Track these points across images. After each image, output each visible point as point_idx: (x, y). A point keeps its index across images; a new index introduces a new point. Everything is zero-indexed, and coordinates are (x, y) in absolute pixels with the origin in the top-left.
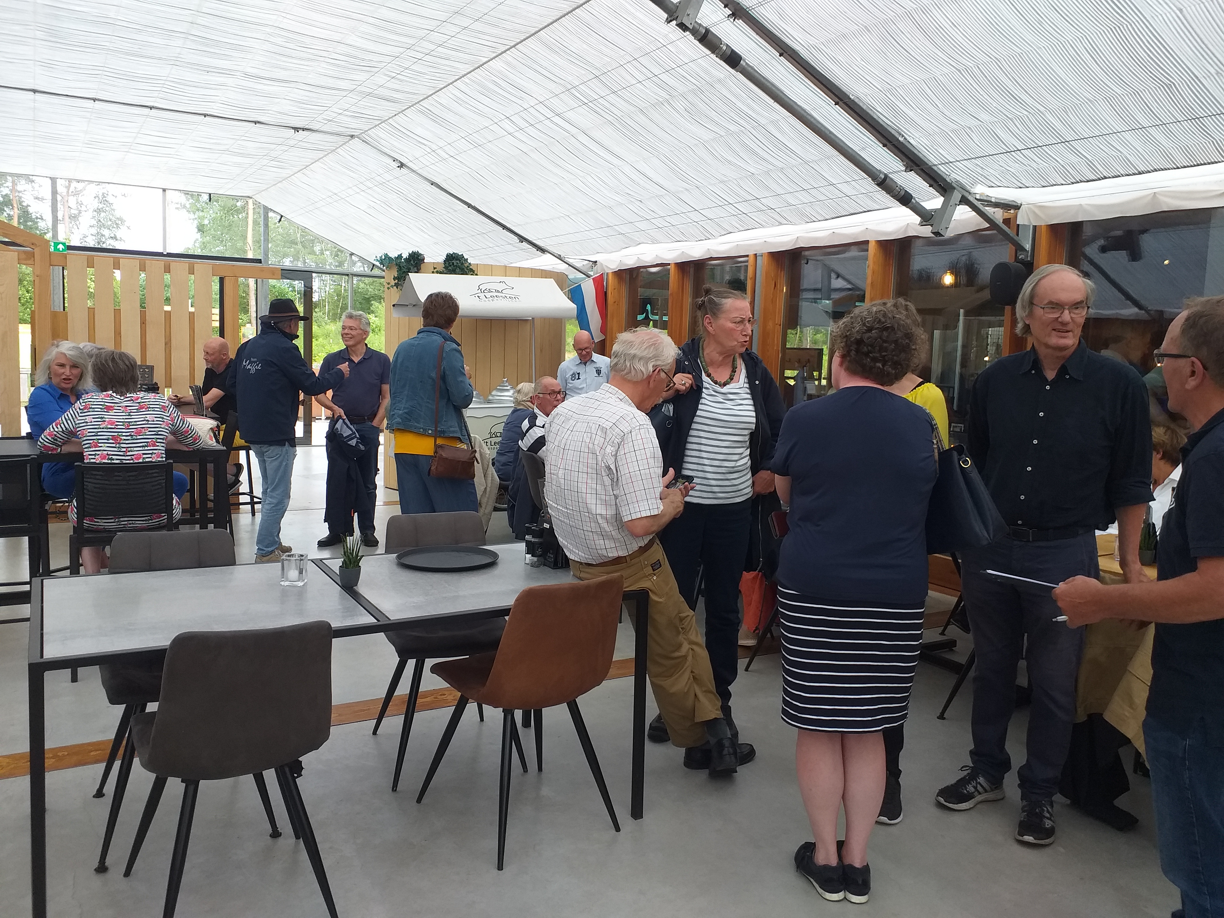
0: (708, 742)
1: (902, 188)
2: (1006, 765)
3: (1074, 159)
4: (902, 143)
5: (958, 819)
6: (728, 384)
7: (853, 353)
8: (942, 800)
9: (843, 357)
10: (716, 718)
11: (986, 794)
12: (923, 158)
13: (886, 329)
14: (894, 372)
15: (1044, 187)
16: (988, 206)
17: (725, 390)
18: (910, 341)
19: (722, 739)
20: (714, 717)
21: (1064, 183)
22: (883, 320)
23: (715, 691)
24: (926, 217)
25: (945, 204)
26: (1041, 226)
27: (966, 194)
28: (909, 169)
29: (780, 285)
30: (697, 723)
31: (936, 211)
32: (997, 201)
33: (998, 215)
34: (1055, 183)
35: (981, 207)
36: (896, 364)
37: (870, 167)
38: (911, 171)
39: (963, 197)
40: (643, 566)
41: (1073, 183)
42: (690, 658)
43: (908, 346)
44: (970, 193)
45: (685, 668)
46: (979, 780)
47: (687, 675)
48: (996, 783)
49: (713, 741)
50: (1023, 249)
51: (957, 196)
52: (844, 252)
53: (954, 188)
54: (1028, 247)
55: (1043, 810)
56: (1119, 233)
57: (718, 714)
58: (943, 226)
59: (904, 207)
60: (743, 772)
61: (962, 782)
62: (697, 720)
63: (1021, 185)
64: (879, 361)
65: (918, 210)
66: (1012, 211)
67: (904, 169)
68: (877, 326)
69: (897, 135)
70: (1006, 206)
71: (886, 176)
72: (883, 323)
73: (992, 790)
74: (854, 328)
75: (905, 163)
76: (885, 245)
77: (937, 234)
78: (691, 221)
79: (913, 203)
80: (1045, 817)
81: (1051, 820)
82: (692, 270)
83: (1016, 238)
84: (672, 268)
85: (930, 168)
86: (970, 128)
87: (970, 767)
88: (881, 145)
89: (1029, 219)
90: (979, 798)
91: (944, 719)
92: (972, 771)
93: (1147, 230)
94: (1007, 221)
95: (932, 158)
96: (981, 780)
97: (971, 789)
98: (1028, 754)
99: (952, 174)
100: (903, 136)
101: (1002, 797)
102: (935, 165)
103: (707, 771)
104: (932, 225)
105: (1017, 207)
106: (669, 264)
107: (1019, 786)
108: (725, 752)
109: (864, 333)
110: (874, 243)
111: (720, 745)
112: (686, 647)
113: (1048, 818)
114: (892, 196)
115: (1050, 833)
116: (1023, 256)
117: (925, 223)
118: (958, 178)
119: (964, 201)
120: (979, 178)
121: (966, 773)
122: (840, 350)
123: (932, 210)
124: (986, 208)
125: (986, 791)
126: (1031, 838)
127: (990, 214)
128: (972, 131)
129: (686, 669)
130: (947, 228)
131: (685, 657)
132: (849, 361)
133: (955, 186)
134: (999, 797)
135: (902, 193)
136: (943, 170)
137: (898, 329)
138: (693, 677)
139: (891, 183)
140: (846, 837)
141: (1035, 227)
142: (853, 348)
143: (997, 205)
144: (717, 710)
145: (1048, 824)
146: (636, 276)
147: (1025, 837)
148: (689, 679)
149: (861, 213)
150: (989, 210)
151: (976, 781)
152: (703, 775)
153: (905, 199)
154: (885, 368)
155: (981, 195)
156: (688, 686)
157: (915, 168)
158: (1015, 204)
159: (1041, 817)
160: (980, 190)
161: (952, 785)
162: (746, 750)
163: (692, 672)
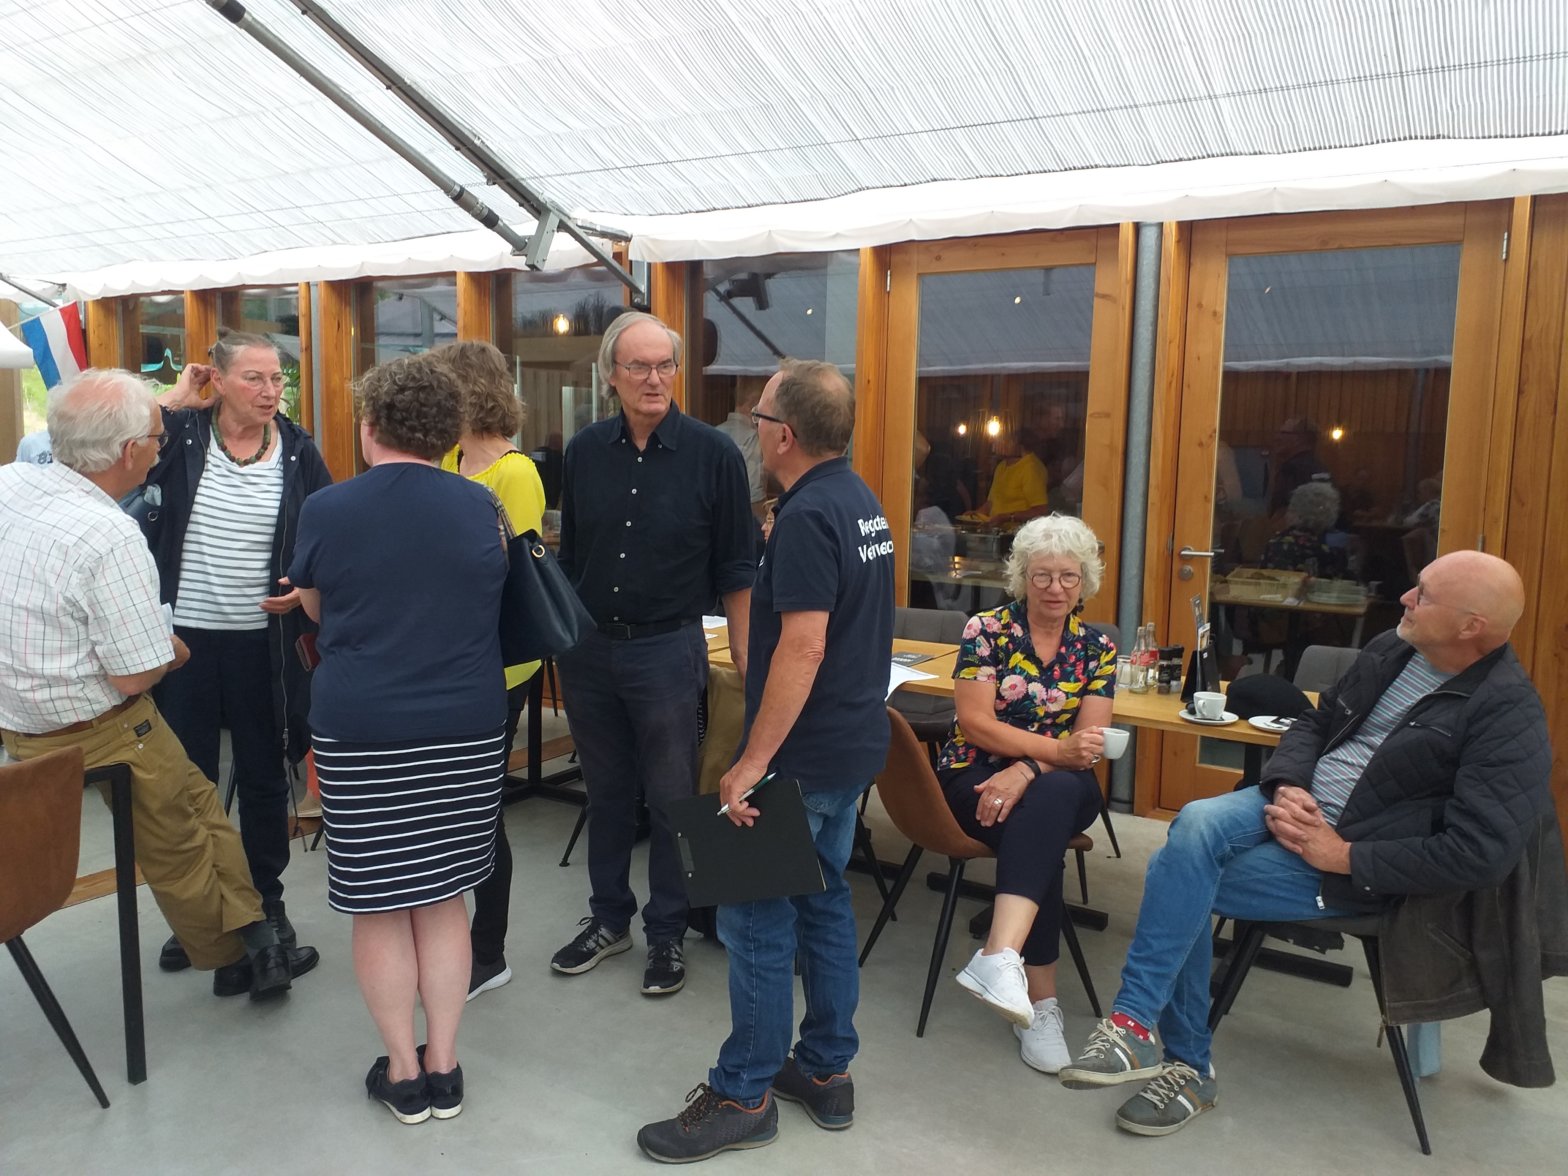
0: (247, 956)
1: (483, 207)
2: (631, 906)
3: (681, 185)
4: (479, 147)
5: (575, 984)
6: (253, 463)
7: (383, 421)
8: (557, 966)
9: (372, 425)
10: (254, 923)
11: (610, 946)
12: (507, 169)
13: (423, 388)
14: (439, 442)
15: (651, 215)
16: (592, 235)
17: (245, 470)
18: (457, 402)
19: (266, 949)
20: (251, 921)
21: (672, 212)
22: (417, 376)
23: (251, 885)
24: (519, 245)
25: (541, 229)
26: (656, 264)
27: (565, 219)
28: (491, 181)
29: (346, 325)
30: (229, 933)
31: (529, 238)
32: (603, 230)
33: (607, 248)
34: (662, 212)
35: (584, 236)
36: (442, 433)
37: (441, 176)
38: (494, 184)
39: (561, 221)
40: (121, 730)
41: (682, 213)
42: (210, 848)
43: (455, 409)
44: (569, 218)
45: (203, 862)
46: (600, 932)
47: (207, 869)
48: (621, 930)
49: (253, 953)
50: (638, 291)
51: (553, 220)
52: (428, 285)
53: (549, 211)
54: (643, 288)
55: (671, 951)
56: (743, 276)
57: (258, 915)
58: (539, 257)
59: (490, 230)
60: (298, 986)
61: (582, 938)
62: (226, 930)
63: (626, 212)
64: (419, 431)
65: (507, 235)
66: (623, 244)
67: (485, 180)
68: (411, 384)
69: (472, 137)
70: (616, 237)
71: (462, 189)
72: (419, 381)
73: (617, 941)
74: (381, 387)
75: (486, 174)
76: (478, 279)
77: (533, 267)
78: (205, 232)
79: (499, 226)
80: (673, 959)
81: (681, 962)
82: (219, 302)
83: (628, 276)
84: (188, 299)
85: (517, 182)
86: (558, 135)
87: (591, 918)
88: (453, 148)
89: (642, 255)
90: (602, 953)
91: (568, 864)
92: (593, 921)
93: (773, 274)
94: (618, 256)
95: (519, 171)
96: (603, 931)
97: (591, 944)
98: (652, 889)
99: (546, 193)
100: (479, 138)
101: (628, 946)
102: (523, 179)
103: (247, 995)
104: (526, 256)
105: (628, 239)
106: (182, 292)
107: (645, 929)
108: (271, 964)
109: (395, 394)
110: (463, 275)
111: (263, 956)
112: (203, 833)
113: (677, 960)
114: (473, 216)
115: (679, 976)
116: (639, 299)
117: (518, 253)
118: (554, 198)
119: (563, 227)
120: (577, 199)
121: (586, 926)
122: (367, 416)
123: (525, 237)
124: (591, 238)
125: (609, 943)
126: (657, 987)
127: (597, 246)
128: (561, 139)
129: (206, 862)
130: (544, 261)
131: (202, 848)
132: (381, 431)
133: (552, 208)
134: (626, 947)
135: (486, 212)
136: (533, 186)
137: (439, 387)
138: (217, 872)
139: (469, 198)
140: (428, 1040)
141: (649, 265)
142: (384, 413)
143: (603, 235)
144: (256, 911)
145: (676, 966)
146: (134, 308)
147: (650, 988)
148: (210, 876)
149: (439, 234)
150: (594, 241)
151: (598, 933)
152: (242, 1000)
153: (490, 220)
154: (428, 439)
155: (582, 221)
156: (209, 886)
157: (499, 180)
158: (624, 235)
159: (669, 959)
160: (580, 215)
161: (569, 945)
162: (304, 954)
163: (214, 866)
